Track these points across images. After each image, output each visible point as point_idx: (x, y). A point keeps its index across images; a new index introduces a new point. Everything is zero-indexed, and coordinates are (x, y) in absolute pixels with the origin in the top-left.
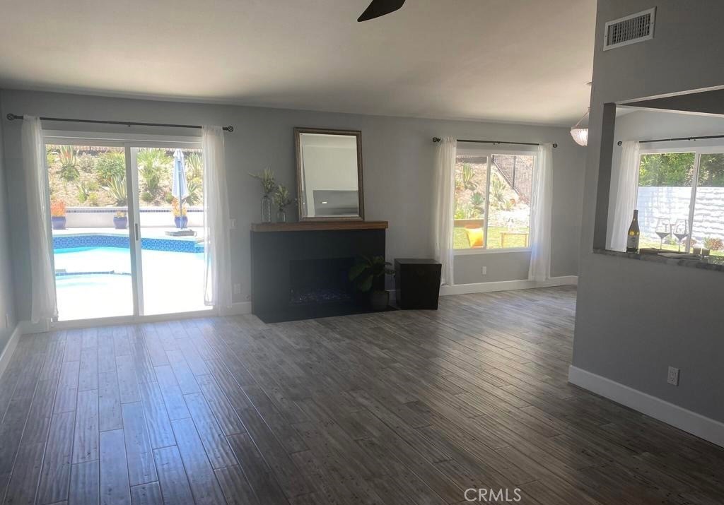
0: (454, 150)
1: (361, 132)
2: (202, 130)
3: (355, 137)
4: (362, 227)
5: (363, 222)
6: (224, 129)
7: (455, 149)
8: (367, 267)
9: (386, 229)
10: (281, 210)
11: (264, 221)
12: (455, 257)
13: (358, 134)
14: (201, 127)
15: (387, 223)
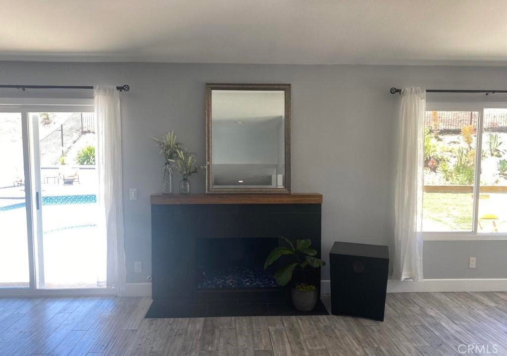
0: (423, 103)
1: (290, 85)
2: (95, 91)
3: (283, 92)
4: (286, 200)
5: (289, 195)
6: (118, 88)
7: (424, 101)
8: (287, 252)
9: (322, 204)
10: (185, 180)
11: (164, 192)
12: (425, 242)
13: (285, 88)
14: (92, 88)
15: (321, 196)
